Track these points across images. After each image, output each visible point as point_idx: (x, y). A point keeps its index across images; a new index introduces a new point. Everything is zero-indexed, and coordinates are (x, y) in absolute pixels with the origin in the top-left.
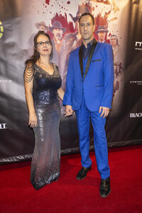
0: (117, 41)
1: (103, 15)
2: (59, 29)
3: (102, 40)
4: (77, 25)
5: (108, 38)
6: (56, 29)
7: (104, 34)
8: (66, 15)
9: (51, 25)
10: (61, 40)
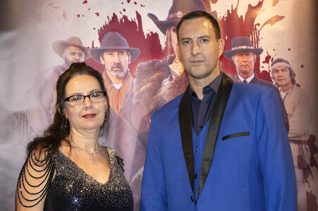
0: (292, 74)
1: (242, 12)
2: (120, 52)
3: (246, 74)
4: (169, 39)
5: (265, 67)
6: (111, 51)
7: (252, 58)
8: (139, 16)
9: (97, 45)
10: (124, 79)
